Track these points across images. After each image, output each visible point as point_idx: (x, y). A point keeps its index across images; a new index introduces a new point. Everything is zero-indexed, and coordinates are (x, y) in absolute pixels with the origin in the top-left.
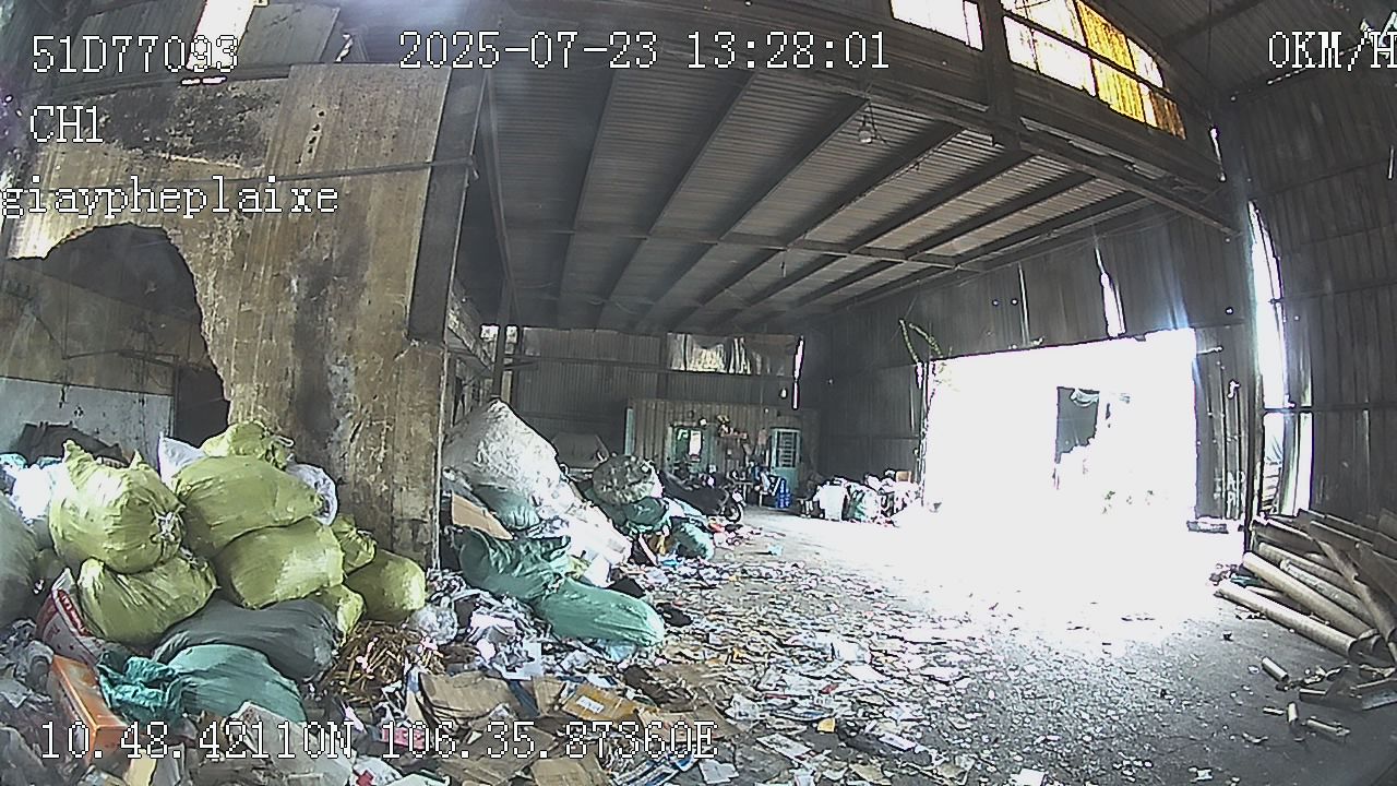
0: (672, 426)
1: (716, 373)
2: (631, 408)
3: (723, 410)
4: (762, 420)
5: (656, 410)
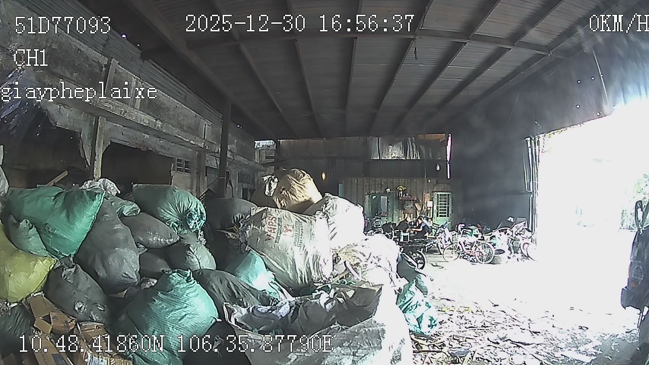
0: (368, 194)
1: (398, 160)
2: (341, 184)
3: (400, 182)
4: (426, 187)
5: (357, 184)
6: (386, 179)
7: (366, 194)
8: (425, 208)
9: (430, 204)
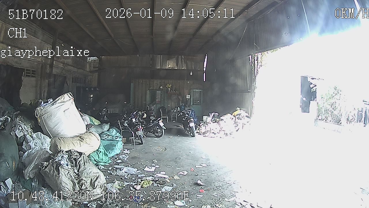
1: (172, 69)
2: (133, 83)
3: (169, 82)
4: (186, 86)
5: (142, 83)
6: (160, 81)
7: (148, 89)
8: (185, 99)
9: (188, 97)
